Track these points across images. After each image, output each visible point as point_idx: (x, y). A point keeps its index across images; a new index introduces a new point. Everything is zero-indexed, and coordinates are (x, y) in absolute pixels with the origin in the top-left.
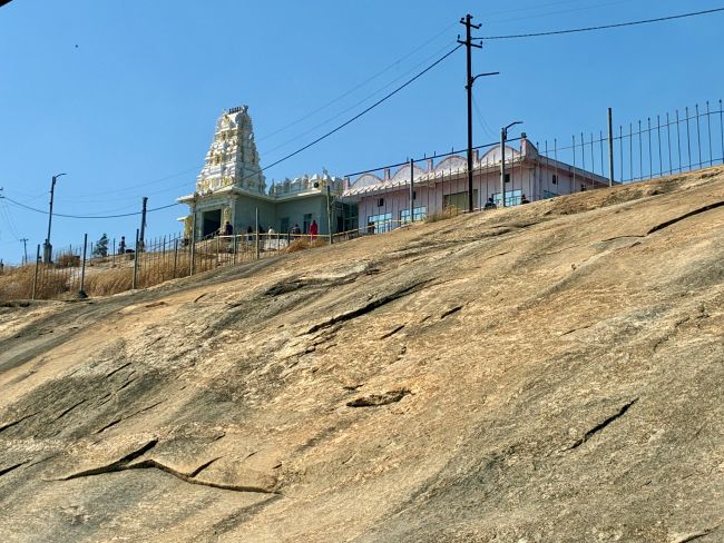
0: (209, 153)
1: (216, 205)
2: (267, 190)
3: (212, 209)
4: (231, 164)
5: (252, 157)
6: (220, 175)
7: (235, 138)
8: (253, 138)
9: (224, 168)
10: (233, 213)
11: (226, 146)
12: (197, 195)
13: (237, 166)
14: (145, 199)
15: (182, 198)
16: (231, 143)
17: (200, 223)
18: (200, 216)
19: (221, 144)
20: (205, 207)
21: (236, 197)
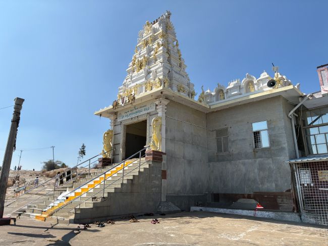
0: (131, 64)
1: (141, 115)
2: (196, 99)
3: (135, 121)
4: (158, 66)
5: (179, 62)
6: (144, 80)
7: (160, 41)
8: (177, 45)
9: (149, 73)
10: (164, 123)
11: (150, 51)
12: (116, 105)
13: (164, 67)
14: (19, 102)
15: (101, 111)
16: (155, 46)
17: (121, 139)
18: (121, 130)
19: (144, 51)
20: (127, 119)
21: (166, 102)
